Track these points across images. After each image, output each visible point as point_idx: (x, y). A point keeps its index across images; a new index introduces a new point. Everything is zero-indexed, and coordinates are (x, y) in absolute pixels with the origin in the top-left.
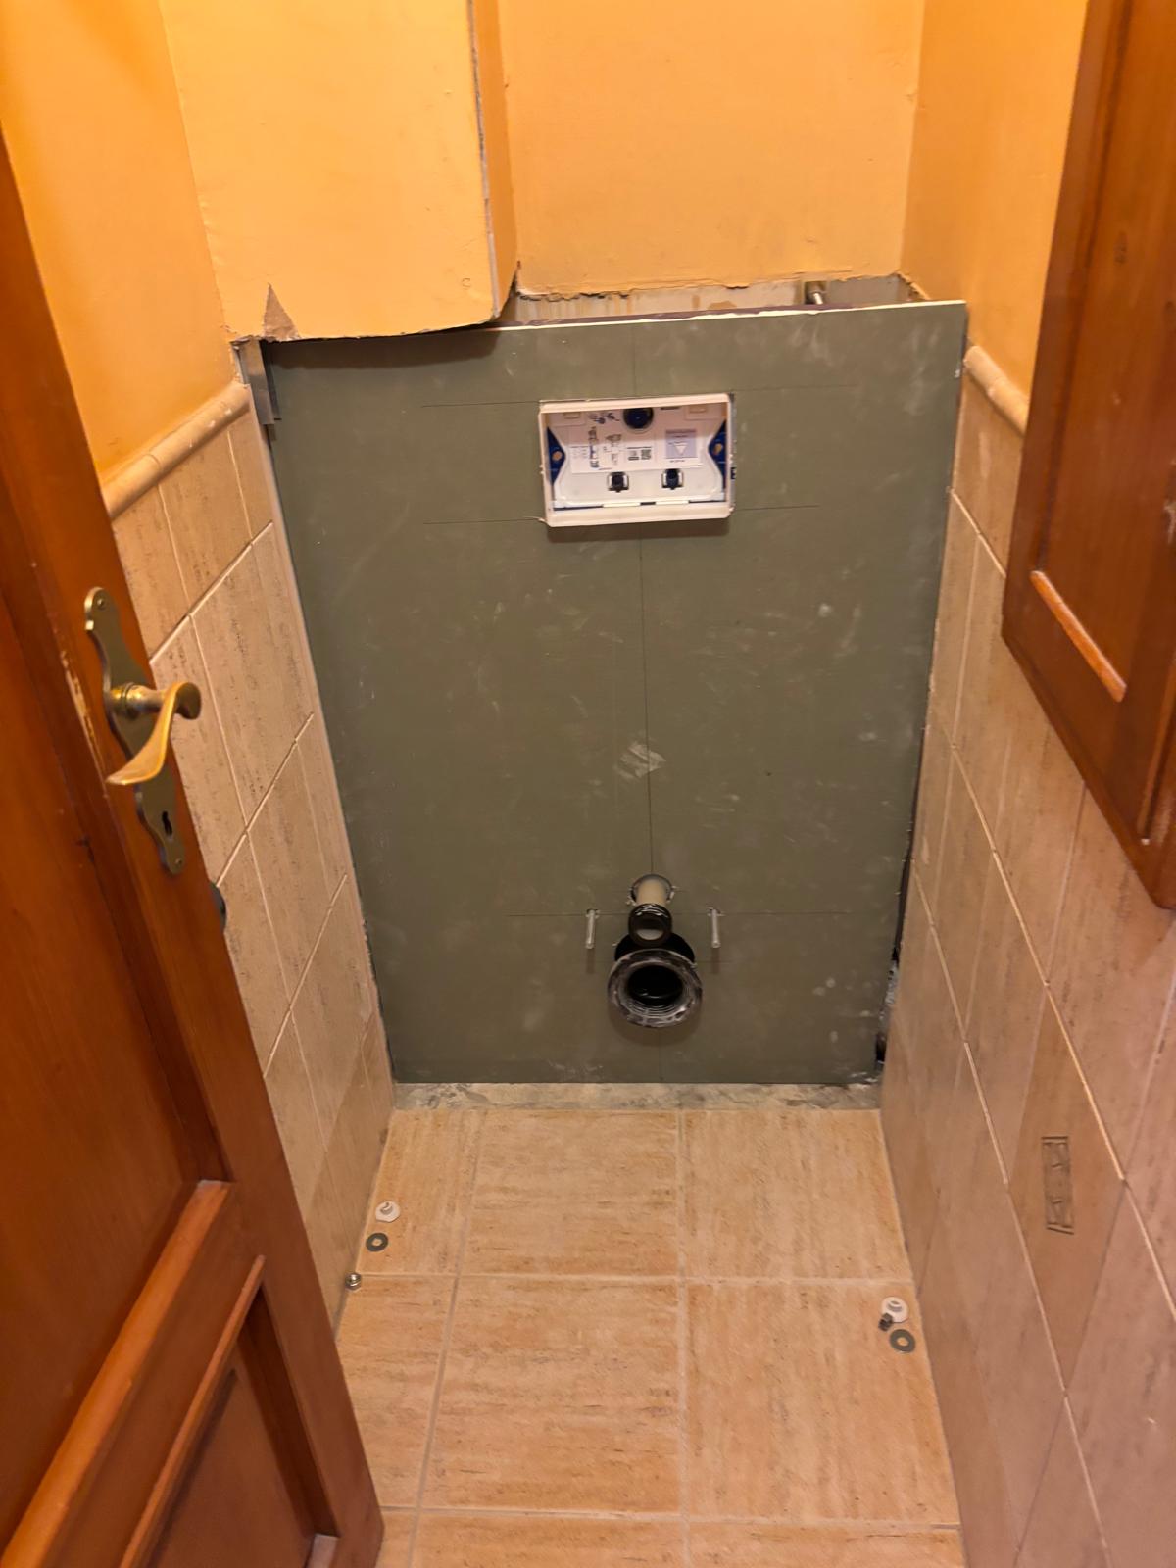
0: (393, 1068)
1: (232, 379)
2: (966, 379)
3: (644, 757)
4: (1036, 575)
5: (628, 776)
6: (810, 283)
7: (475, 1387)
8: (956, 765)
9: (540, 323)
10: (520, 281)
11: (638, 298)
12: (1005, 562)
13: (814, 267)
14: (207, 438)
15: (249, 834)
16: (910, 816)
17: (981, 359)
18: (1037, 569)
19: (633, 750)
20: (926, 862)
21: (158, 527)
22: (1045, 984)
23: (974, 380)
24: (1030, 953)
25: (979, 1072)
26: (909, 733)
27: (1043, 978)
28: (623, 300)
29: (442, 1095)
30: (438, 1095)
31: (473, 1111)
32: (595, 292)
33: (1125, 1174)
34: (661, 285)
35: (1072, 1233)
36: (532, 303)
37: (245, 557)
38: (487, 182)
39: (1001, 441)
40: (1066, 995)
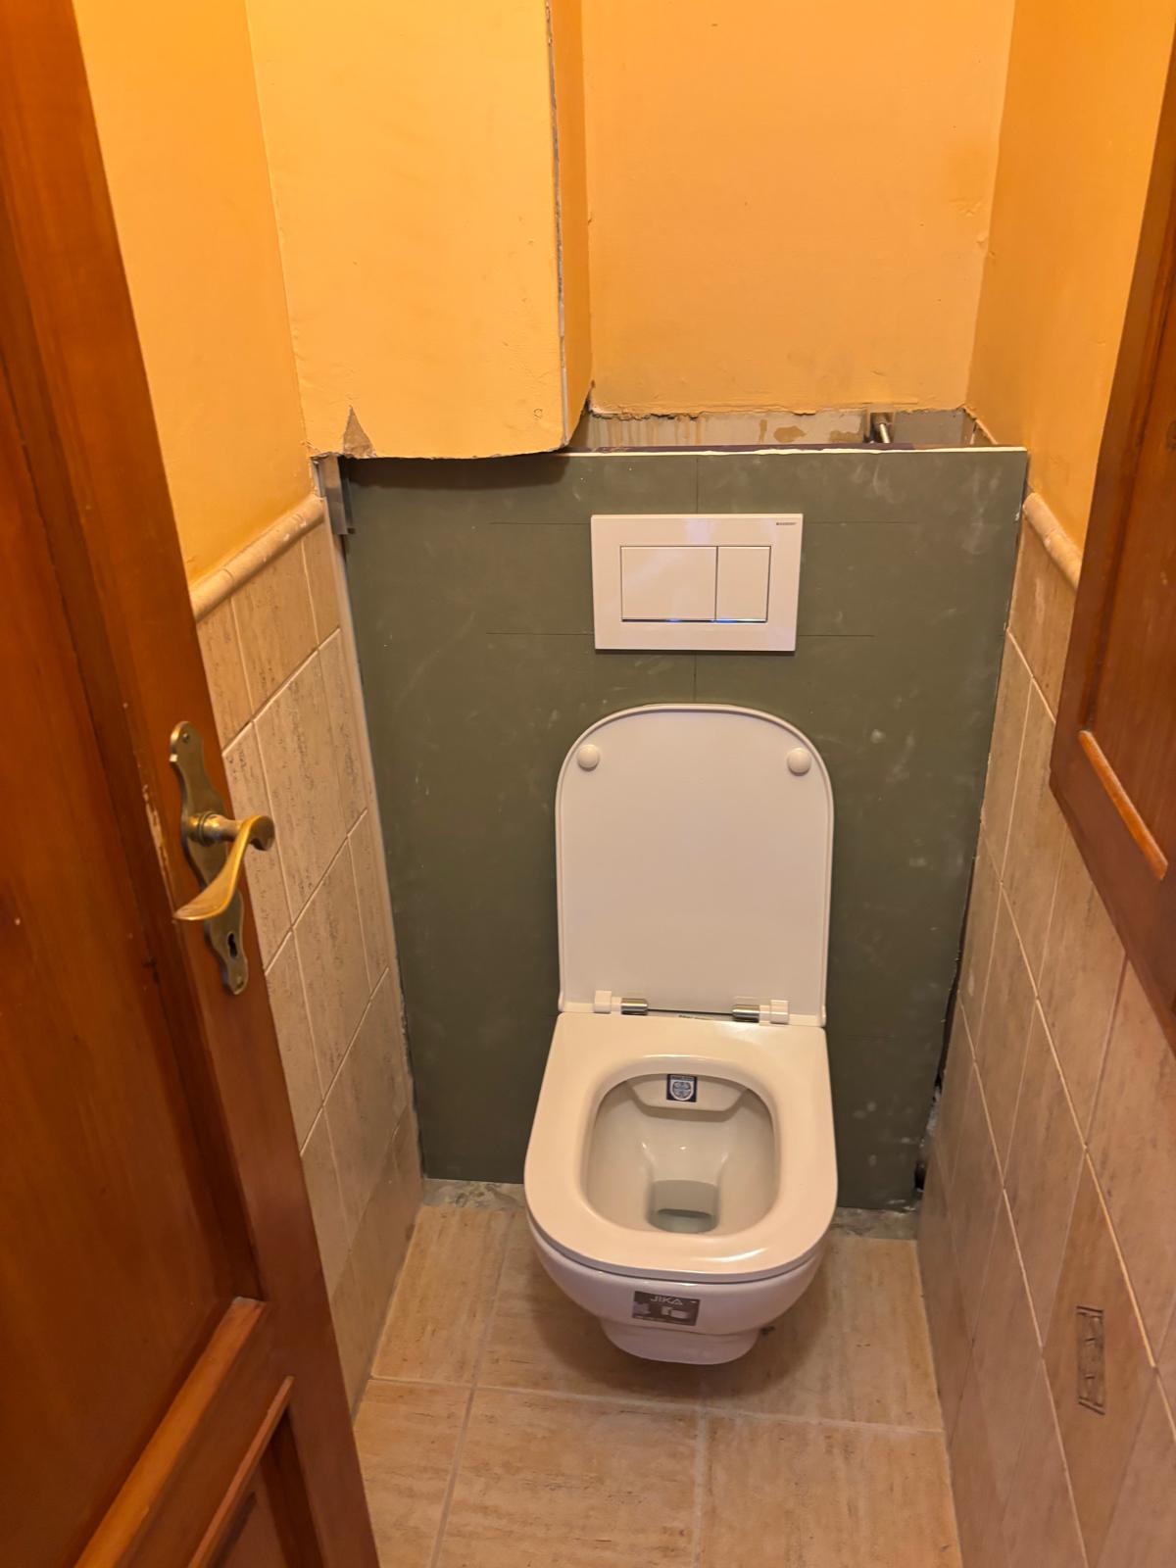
0: (423, 1163)
1: (309, 493)
2: (1024, 522)
4: (1084, 735)
6: (876, 415)
7: (484, 1510)
8: (1003, 900)
9: (608, 450)
10: (593, 400)
11: (707, 421)
12: (1056, 711)
13: (881, 399)
14: (282, 550)
15: (295, 932)
16: (958, 944)
17: (1038, 506)
18: (1085, 729)
20: (972, 995)
21: (227, 638)
22: (1085, 1147)
23: (1031, 526)
24: (1070, 1110)
25: (1016, 1223)
26: (960, 861)
27: (1082, 1141)
28: (693, 425)
29: (471, 1193)
30: (467, 1194)
31: (501, 1212)
32: (665, 412)
33: (1156, 1361)
34: (730, 409)
35: (1102, 1414)
36: (603, 423)
37: (311, 662)
38: (563, 324)
39: (1056, 591)
40: (1104, 1163)
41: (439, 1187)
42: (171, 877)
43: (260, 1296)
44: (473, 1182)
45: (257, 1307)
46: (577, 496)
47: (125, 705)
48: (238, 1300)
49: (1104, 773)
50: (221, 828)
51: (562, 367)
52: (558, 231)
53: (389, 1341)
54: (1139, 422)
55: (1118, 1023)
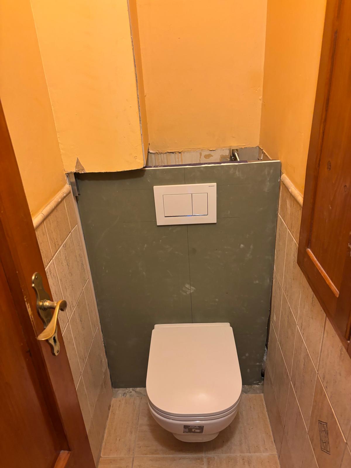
0: (112, 384)
1: (65, 184)
2: (281, 183)
3: (190, 288)
4: (308, 250)
5: (185, 294)
6: (234, 149)
8: (283, 294)
10: (150, 149)
11: (184, 153)
13: (235, 144)
14: (59, 204)
15: (70, 322)
16: (270, 305)
17: (285, 178)
18: (308, 248)
19: (186, 286)
21: (44, 235)
22: (317, 372)
23: (284, 184)
24: (311, 360)
25: (296, 392)
27: (316, 370)
28: (179, 154)
29: (128, 392)
30: (126, 392)
31: (138, 398)
32: (171, 151)
33: (346, 441)
34: (190, 150)
35: (330, 454)
36: (153, 156)
37: (69, 237)
38: (142, 130)
39: (294, 204)
40: (324, 378)
41: (118, 391)
42: (34, 323)
43: (69, 449)
44: (128, 388)
45: (68, 453)
46: (149, 181)
47: (17, 272)
48: (62, 452)
49: (315, 262)
50: (50, 305)
51: (142, 143)
52: (139, 103)
53: (106, 444)
54: (318, 160)
55: (325, 336)
